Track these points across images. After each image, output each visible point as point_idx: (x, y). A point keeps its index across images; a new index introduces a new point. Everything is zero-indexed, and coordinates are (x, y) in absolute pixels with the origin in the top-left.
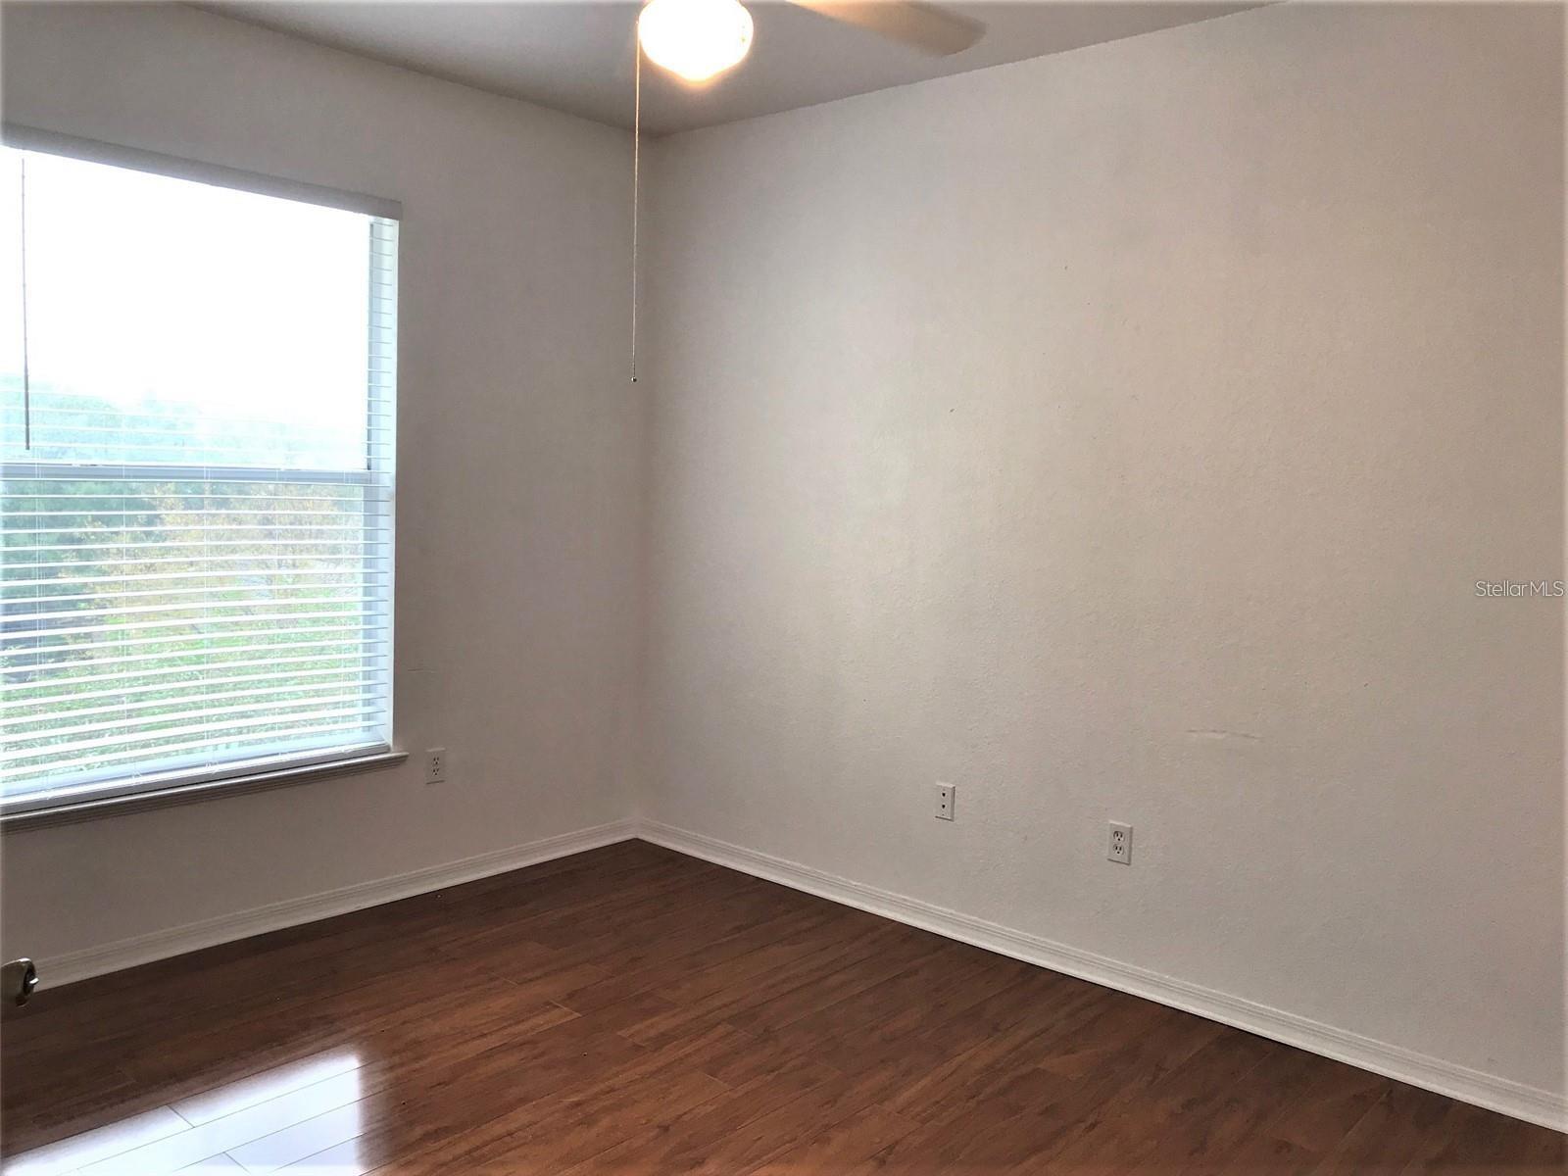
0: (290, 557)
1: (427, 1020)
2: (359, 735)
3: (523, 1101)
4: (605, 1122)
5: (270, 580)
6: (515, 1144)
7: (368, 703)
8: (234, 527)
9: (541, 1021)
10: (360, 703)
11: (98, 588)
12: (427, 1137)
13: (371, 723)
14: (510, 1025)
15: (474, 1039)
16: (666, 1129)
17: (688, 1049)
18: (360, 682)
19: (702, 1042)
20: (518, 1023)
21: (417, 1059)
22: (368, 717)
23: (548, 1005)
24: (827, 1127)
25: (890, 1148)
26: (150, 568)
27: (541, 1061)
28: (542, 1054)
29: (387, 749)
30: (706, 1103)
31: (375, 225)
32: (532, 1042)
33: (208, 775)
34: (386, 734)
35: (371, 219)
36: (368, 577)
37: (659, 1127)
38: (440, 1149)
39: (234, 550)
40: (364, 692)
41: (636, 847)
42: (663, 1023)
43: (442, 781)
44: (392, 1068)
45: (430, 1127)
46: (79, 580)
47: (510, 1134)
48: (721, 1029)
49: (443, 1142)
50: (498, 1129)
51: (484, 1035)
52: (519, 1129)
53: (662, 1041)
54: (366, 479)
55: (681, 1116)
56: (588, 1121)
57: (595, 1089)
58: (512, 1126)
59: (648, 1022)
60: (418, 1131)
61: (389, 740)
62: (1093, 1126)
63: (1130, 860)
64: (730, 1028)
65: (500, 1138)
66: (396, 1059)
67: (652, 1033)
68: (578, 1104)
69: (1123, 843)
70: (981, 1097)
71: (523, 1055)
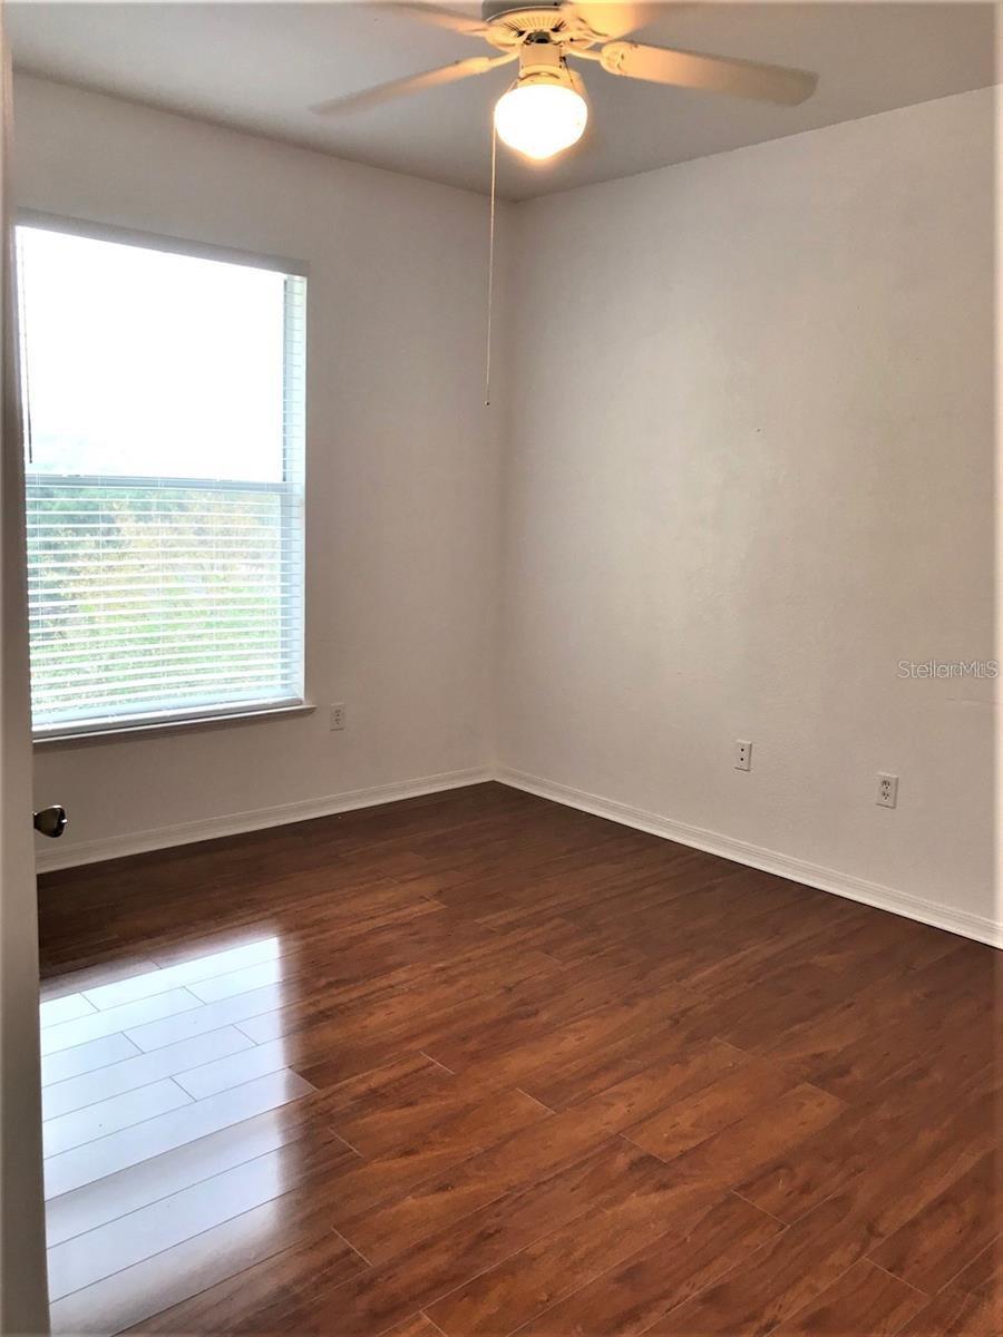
0: (221, 561)
1: (331, 905)
2: (280, 691)
3: (401, 965)
4: (463, 982)
5: (204, 579)
6: (396, 993)
7: (284, 666)
8: (176, 537)
9: (416, 910)
10: (279, 666)
11: (71, 584)
12: (330, 985)
13: (287, 682)
14: (393, 912)
15: (364, 920)
16: (510, 989)
17: (530, 934)
18: (279, 650)
19: (540, 930)
20: (399, 910)
21: (322, 932)
22: (285, 677)
23: (422, 899)
24: (636, 995)
25: (684, 1012)
26: (110, 568)
27: (417, 937)
28: (417, 933)
29: (300, 703)
30: (540, 973)
31: (288, 282)
32: (410, 924)
33: (165, 717)
34: (298, 690)
35: (285, 276)
36: (284, 567)
37: (504, 987)
38: (339, 994)
39: (175, 555)
40: (282, 657)
41: (493, 787)
42: (510, 916)
43: (342, 729)
44: (303, 938)
45: (331, 979)
46: (56, 577)
47: (392, 987)
48: (556, 922)
49: (342, 989)
50: (384, 982)
51: (372, 918)
52: (397, 984)
53: (510, 927)
54: (282, 489)
55: (521, 981)
56: (450, 981)
57: (456, 959)
58: (393, 982)
59: (499, 914)
60: (323, 981)
61: (301, 695)
62: (849, 1006)
63: (895, 804)
64: (563, 921)
65: (383, 989)
66: (305, 931)
67: (500, 922)
68: (443, 969)
69: (890, 790)
70: (760, 981)
71: (402, 933)
